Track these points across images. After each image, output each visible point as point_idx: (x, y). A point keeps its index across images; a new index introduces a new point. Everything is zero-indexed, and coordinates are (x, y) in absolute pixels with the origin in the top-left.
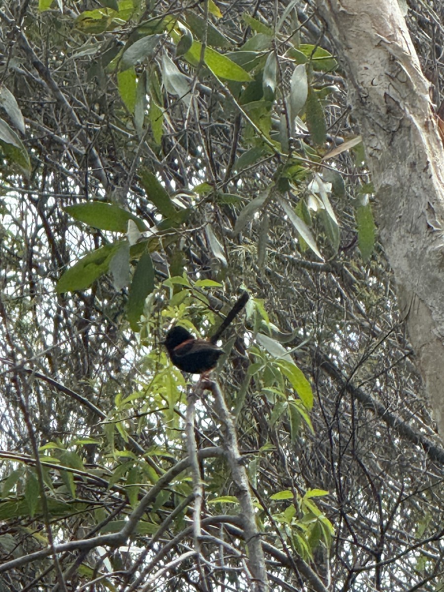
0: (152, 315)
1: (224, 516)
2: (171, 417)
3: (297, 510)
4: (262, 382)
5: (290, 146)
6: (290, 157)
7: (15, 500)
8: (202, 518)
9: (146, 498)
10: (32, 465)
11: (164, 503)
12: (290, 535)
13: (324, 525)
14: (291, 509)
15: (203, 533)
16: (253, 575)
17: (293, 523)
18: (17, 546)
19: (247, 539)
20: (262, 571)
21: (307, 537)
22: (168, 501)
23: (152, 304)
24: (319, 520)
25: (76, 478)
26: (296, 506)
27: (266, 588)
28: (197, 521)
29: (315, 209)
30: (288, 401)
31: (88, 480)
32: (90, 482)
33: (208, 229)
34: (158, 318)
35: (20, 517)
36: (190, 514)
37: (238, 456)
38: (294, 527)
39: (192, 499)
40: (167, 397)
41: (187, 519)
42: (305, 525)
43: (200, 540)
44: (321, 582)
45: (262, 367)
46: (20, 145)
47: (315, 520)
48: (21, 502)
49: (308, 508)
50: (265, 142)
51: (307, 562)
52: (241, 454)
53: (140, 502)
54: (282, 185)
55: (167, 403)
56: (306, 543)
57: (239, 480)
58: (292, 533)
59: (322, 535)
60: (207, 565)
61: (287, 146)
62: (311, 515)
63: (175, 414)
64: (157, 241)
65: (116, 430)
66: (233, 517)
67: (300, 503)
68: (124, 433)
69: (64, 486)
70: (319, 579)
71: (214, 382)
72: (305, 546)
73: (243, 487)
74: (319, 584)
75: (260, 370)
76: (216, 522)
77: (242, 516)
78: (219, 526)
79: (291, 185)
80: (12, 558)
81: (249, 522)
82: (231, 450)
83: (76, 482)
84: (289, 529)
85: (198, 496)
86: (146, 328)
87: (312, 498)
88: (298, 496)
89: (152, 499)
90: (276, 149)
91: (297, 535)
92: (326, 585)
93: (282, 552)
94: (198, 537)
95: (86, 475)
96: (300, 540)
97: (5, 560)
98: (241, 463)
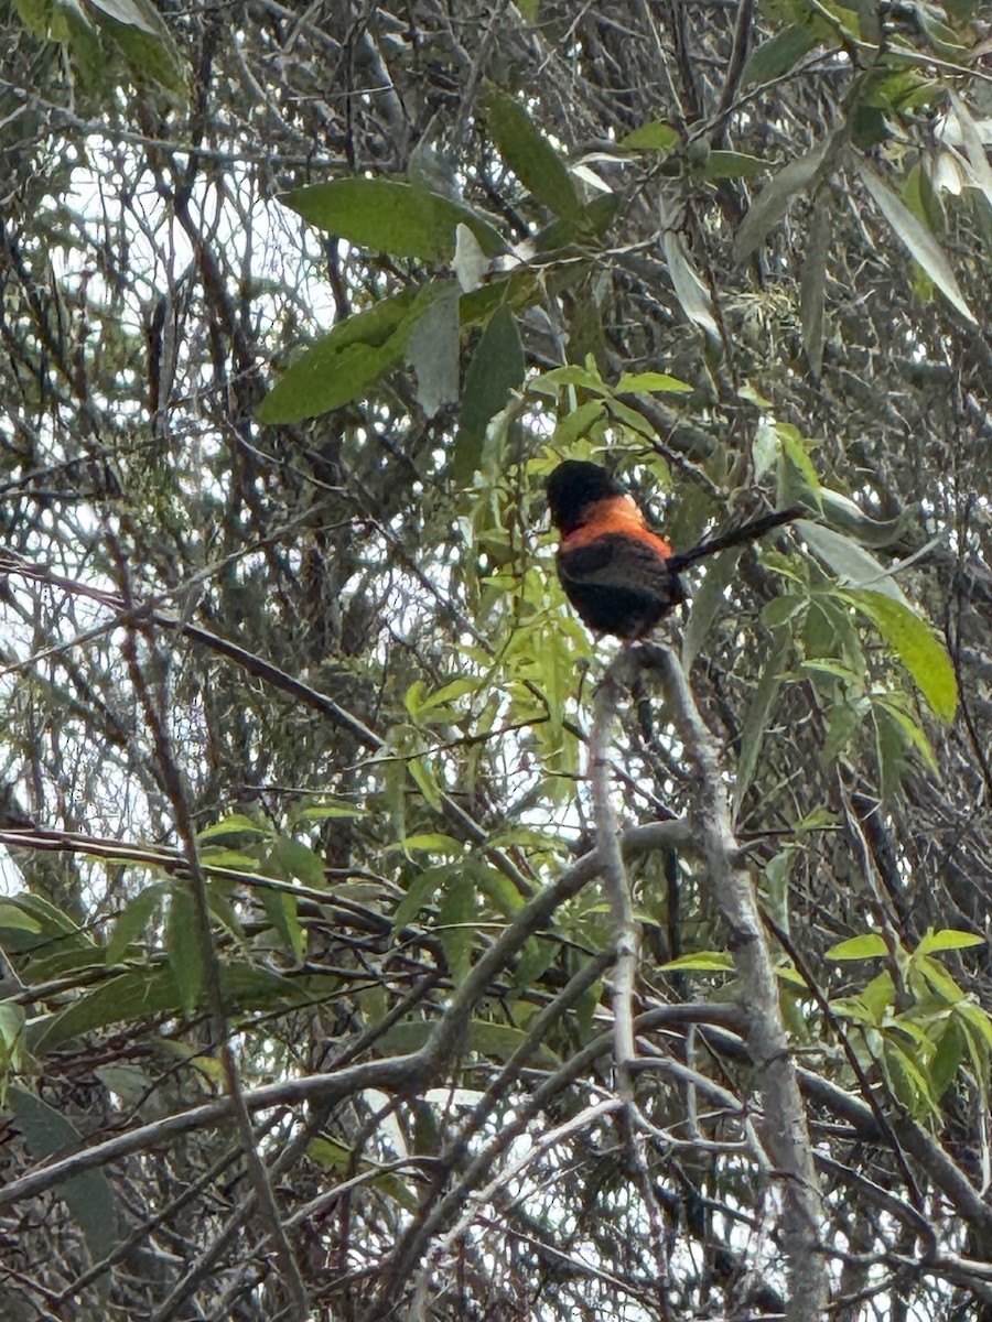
0: (504, 471)
1: (698, 1003)
2: (556, 744)
3: (899, 987)
4: (800, 645)
5: (882, 21)
6: (884, 49)
7: (141, 970)
8: (637, 1008)
9: (488, 961)
10: (182, 876)
11: (542, 970)
12: (878, 1054)
13: (969, 1024)
14: (882, 986)
15: (640, 1050)
16: (774, 1162)
17: (888, 1022)
18: (148, 1092)
19: (759, 1064)
20: (798, 1150)
21: (925, 1060)
22: (552, 965)
23: (504, 440)
24: (956, 1012)
25: (303, 910)
26: (895, 974)
27: (810, 1196)
28: (624, 1019)
29: (956, 190)
30: (872, 697)
31: (337, 915)
32: (342, 921)
33: (669, 246)
34: (518, 478)
35: (158, 1016)
36: (608, 998)
37: (732, 845)
38: (890, 1032)
39: (610, 960)
40: (543, 689)
41: (601, 1013)
42: (919, 1026)
43: (634, 1072)
44: (964, 1178)
45: (799, 607)
46: (160, 27)
47: (947, 1013)
48: (157, 977)
49: (927, 981)
50: (819, 11)
51: (927, 1125)
52: (740, 837)
53: (472, 969)
54: (866, 127)
55: (546, 705)
56: (923, 1074)
57: (735, 908)
58: (886, 1047)
59: (966, 1053)
60: (656, 1136)
61: (875, 22)
62: (937, 1001)
63: (565, 733)
64: (532, 281)
65: (410, 780)
66: (722, 1006)
67: (904, 966)
68: (431, 788)
69: (274, 931)
70: (958, 1171)
71: (664, 647)
72: (919, 1083)
73: (747, 928)
74: (960, 1184)
75: (794, 613)
76: (678, 1021)
77: (743, 1004)
78: (685, 1032)
79: (891, 126)
80: (138, 1124)
81: (762, 1018)
82: (710, 826)
83: (303, 919)
84: (876, 1038)
85: (626, 952)
86: (489, 505)
87: (936, 955)
88: (900, 949)
89: (503, 961)
90: (844, 29)
91: (900, 1055)
92: (978, 1186)
93: (858, 1101)
94: (628, 1063)
95: (332, 901)
96: (907, 1067)
97: (120, 1129)
98: (739, 862)
